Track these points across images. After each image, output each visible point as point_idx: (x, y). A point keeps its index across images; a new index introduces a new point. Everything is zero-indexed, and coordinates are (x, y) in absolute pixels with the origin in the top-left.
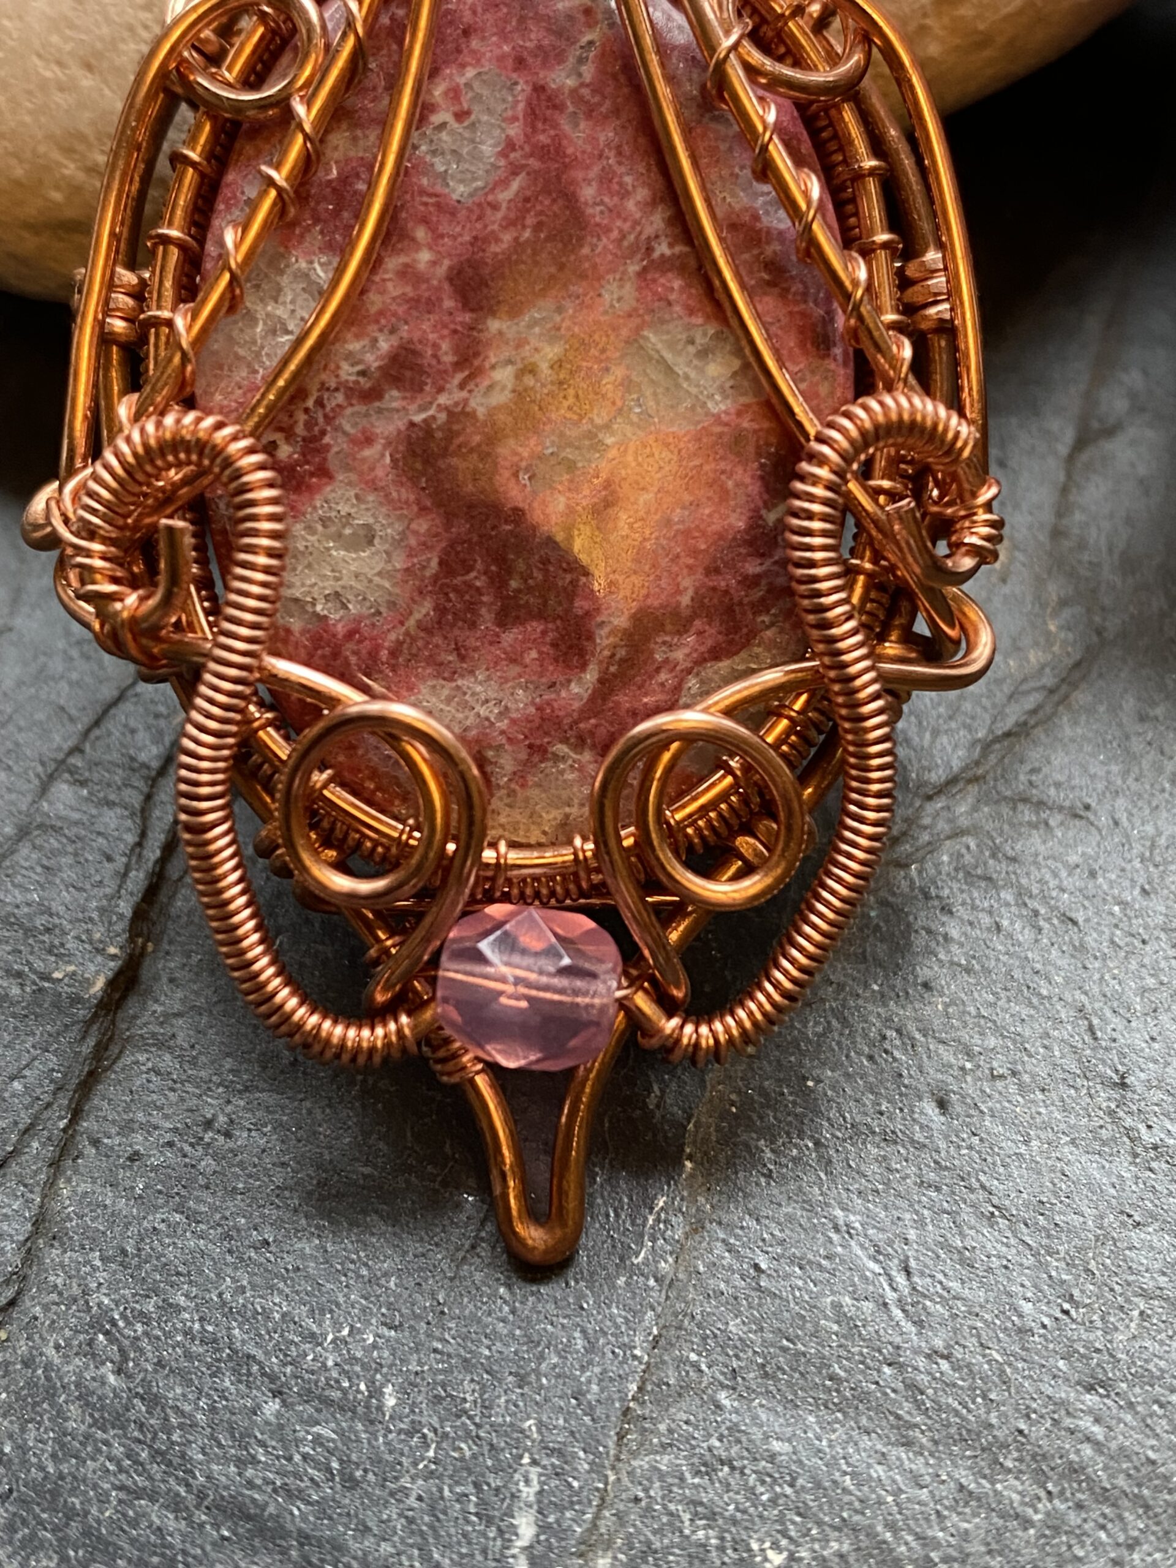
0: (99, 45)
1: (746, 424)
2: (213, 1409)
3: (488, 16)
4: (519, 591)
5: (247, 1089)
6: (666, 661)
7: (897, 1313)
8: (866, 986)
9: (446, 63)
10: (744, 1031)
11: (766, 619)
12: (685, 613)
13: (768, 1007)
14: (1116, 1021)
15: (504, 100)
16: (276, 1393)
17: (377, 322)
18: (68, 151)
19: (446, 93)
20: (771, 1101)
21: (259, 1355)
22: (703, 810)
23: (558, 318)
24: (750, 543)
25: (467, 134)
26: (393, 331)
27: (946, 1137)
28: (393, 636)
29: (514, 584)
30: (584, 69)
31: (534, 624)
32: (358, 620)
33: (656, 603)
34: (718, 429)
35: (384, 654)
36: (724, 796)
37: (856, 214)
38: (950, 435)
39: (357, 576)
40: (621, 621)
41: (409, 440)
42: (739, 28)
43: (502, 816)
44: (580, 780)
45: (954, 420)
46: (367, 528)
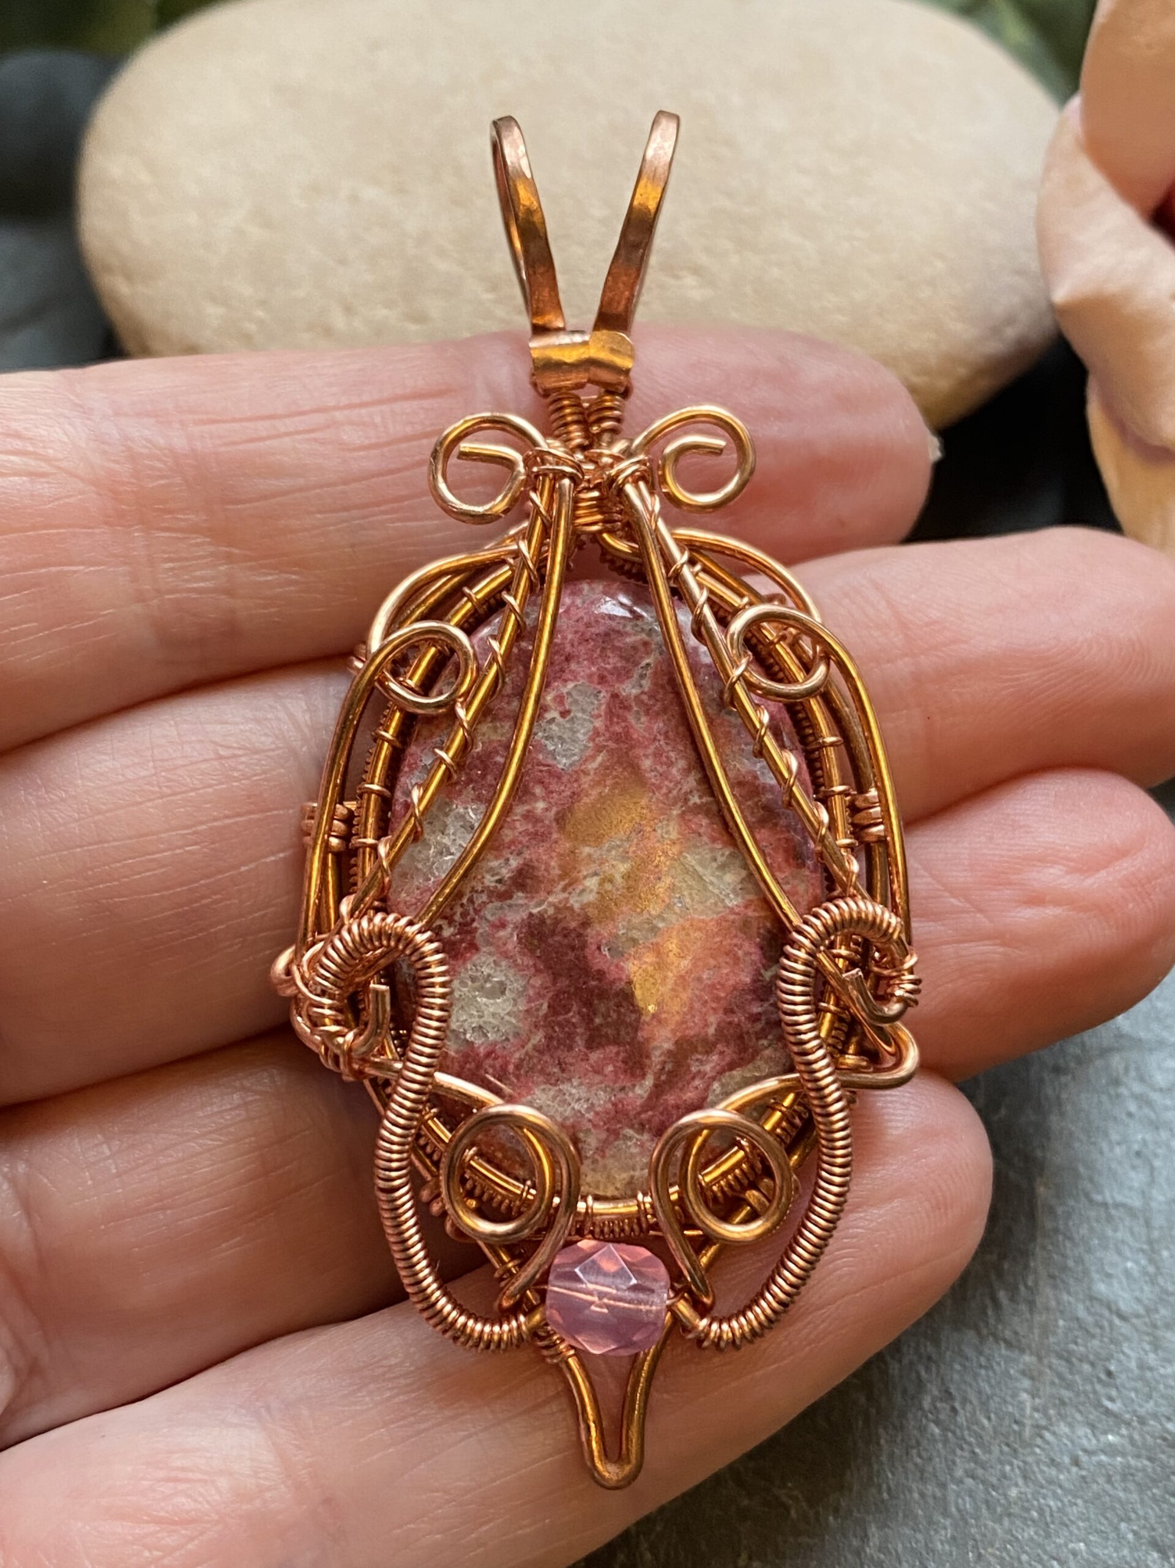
1: (750, 914)
3: (580, 648)
4: (602, 1025)
6: (699, 1072)
9: (555, 679)
10: (752, 1329)
11: (765, 1042)
12: (712, 1039)
13: (769, 1311)
15: (592, 703)
17: (509, 848)
19: (555, 699)
22: (724, 1175)
23: (627, 846)
24: (754, 991)
25: (568, 725)
26: (519, 854)
28: (517, 1055)
29: (598, 1021)
30: (644, 682)
31: (611, 1047)
32: (495, 1043)
33: (692, 1033)
34: (732, 917)
35: (511, 1068)
36: (738, 1165)
37: (821, 768)
38: (885, 925)
39: (494, 1015)
40: (668, 1046)
41: (529, 925)
42: (744, 661)
43: (589, 1178)
44: (641, 1154)
45: (887, 915)
46: (501, 983)
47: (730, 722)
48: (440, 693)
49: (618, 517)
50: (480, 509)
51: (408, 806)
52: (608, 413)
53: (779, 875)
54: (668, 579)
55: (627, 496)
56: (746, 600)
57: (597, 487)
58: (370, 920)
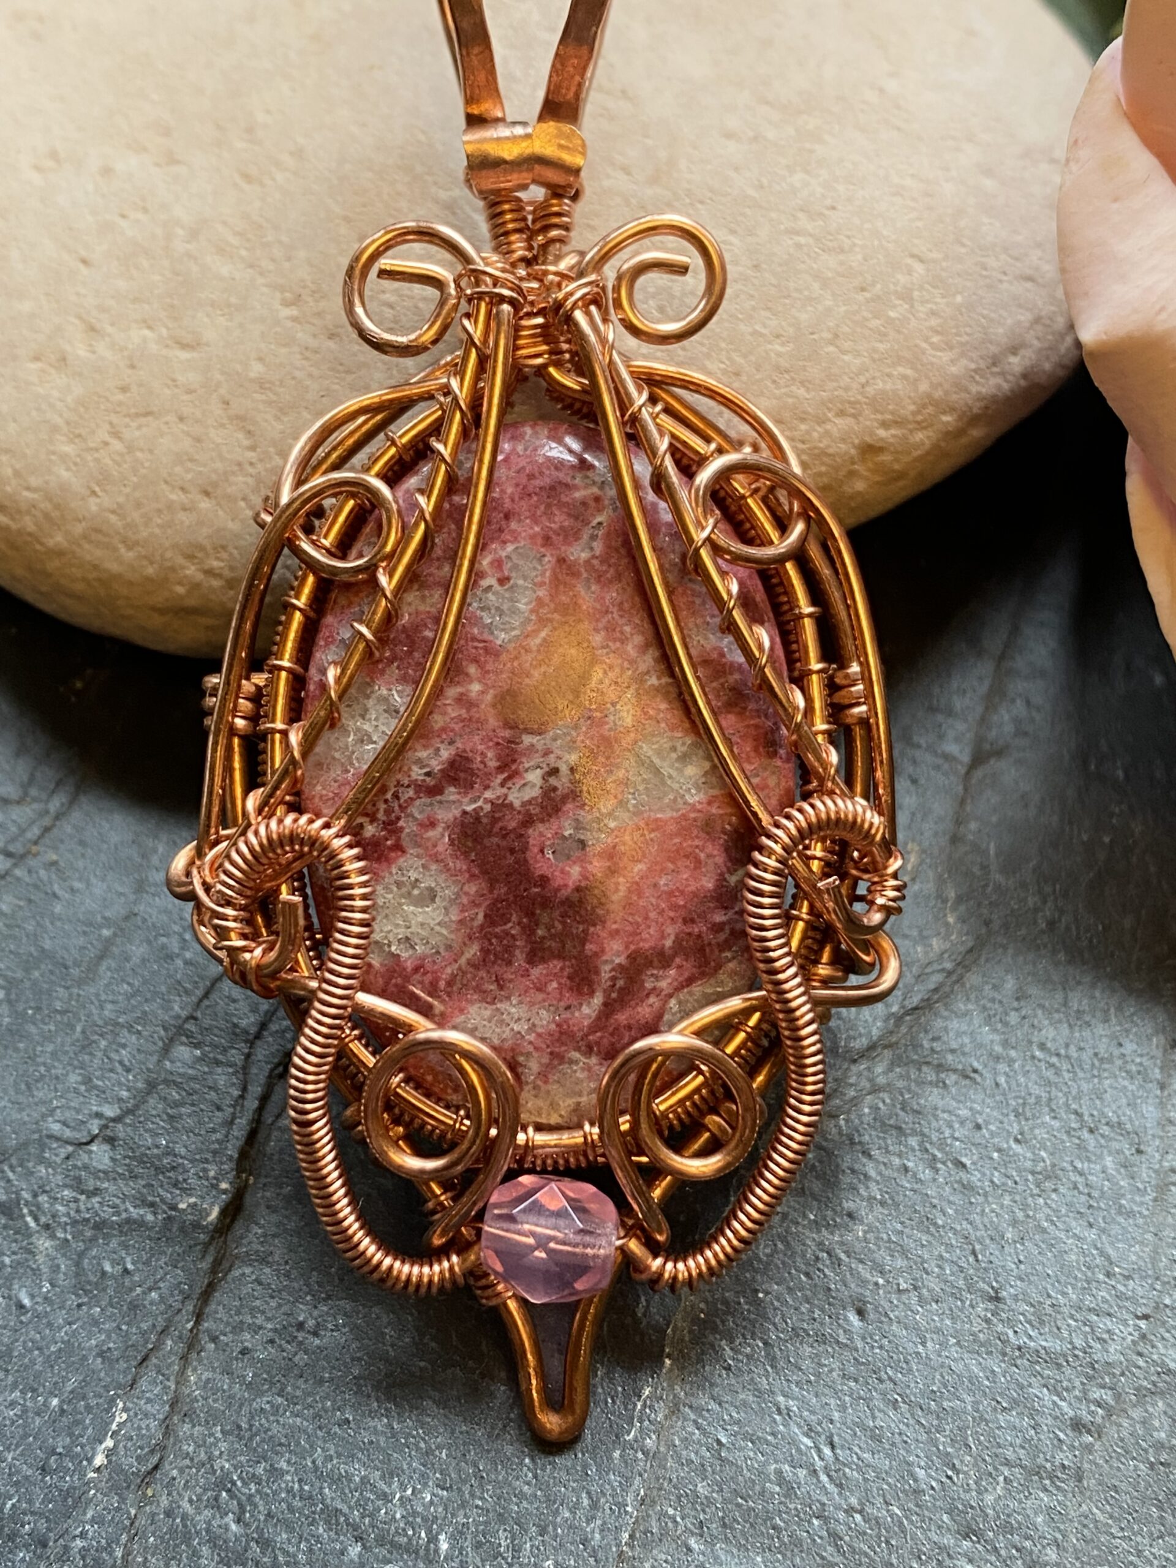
0: (214, 477)
1: (714, 811)
2: (311, 1550)
3: (523, 503)
4: (544, 938)
5: (329, 1297)
6: (654, 989)
7: (824, 1478)
8: (805, 1216)
9: (492, 540)
10: (710, 1268)
11: (729, 954)
12: (668, 952)
13: (728, 1249)
14: (993, 1247)
15: (535, 568)
16: (358, 1539)
18: (190, 557)
19: (492, 563)
20: (730, 1309)
21: (345, 1509)
22: (681, 1102)
23: (574, 734)
24: (717, 899)
25: (507, 595)
26: (452, 742)
27: (864, 1338)
28: (449, 970)
29: (540, 932)
30: (595, 544)
31: (555, 962)
32: (423, 958)
33: (647, 946)
34: (693, 815)
35: (442, 984)
36: (697, 1090)
38: (866, 826)
39: (422, 924)
40: (620, 960)
41: (463, 824)
42: (711, 521)
43: (531, 1105)
44: (590, 1078)
45: (869, 814)
46: (431, 889)
47: (693, 590)
48: (360, 556)
49: (565, 346)
50: (403, 340)
51: (323, 687)
52: (556, 220)
53: (748, 767)
54: (624, 424)
55: (577, 324)
56: (713, 446)
57: (541, 312)
58: (280, 821)
